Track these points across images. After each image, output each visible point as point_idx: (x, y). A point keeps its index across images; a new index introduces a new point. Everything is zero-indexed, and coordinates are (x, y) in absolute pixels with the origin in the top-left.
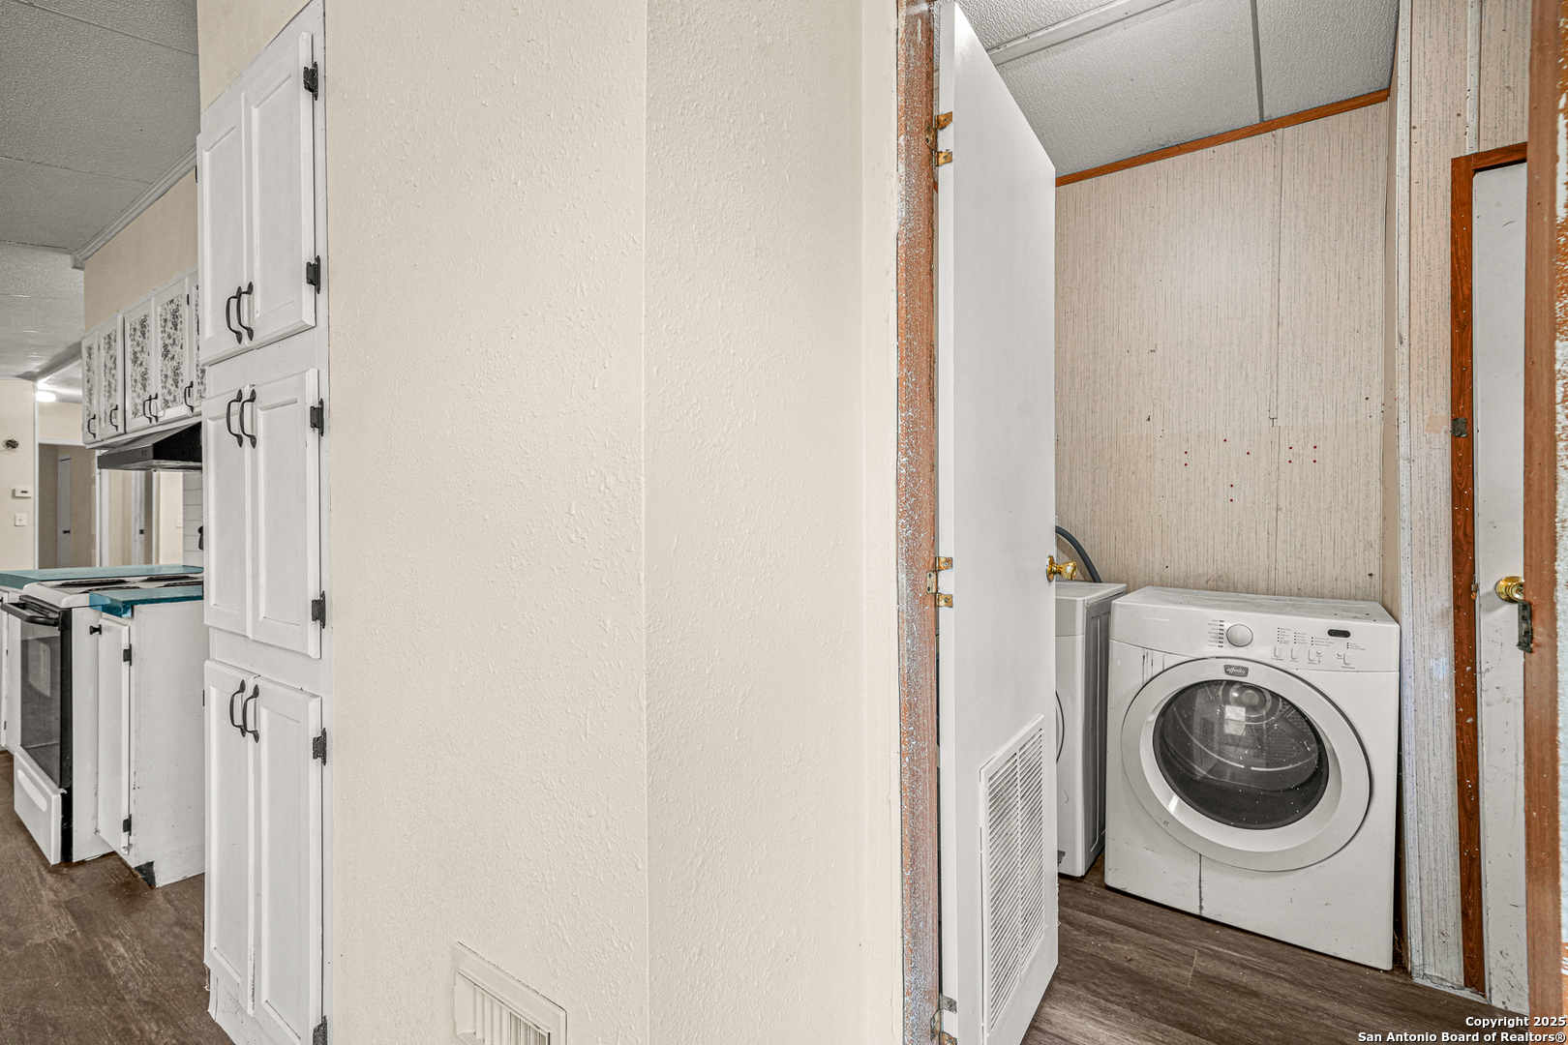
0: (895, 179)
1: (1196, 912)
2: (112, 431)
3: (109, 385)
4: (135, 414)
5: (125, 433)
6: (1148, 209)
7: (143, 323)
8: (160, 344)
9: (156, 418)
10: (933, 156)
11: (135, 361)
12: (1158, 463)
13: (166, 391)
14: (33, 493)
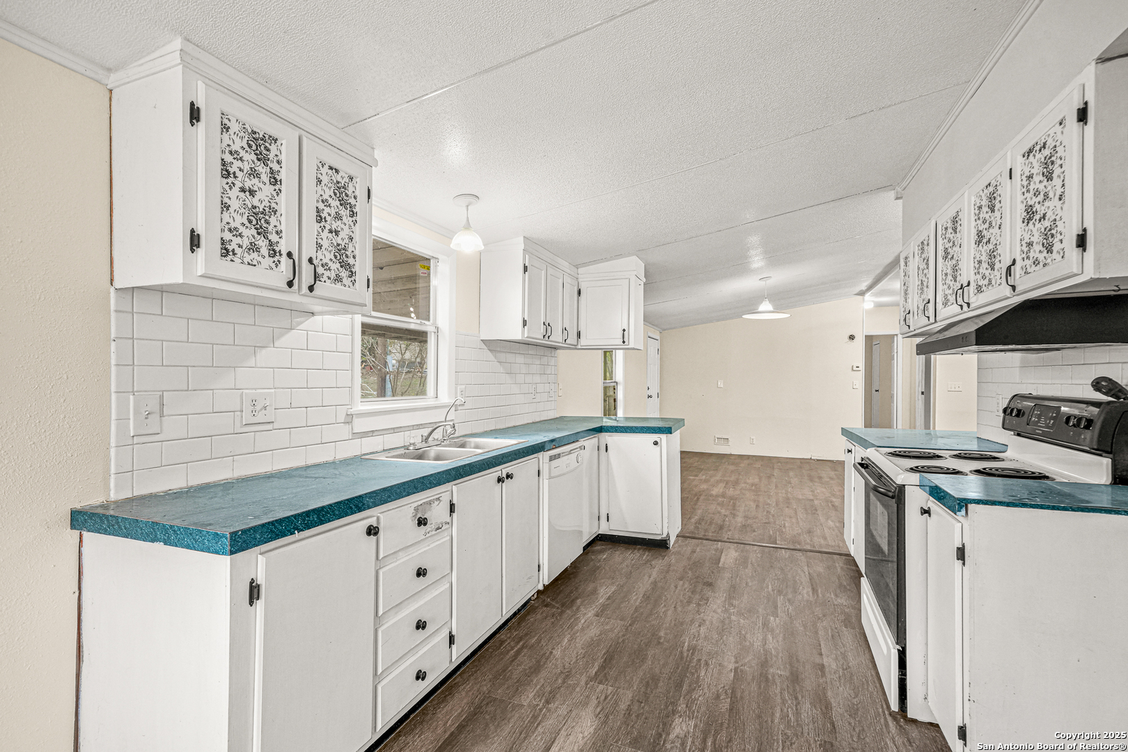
2: (925, 321)
3: (922, 283)
4: (945, 304)
5: (936, 321)
7: (955, 220)
8: (974, 232)
9: (968, 304)
11: (946, 255)
13: (979, 277)
14: (862, 367)
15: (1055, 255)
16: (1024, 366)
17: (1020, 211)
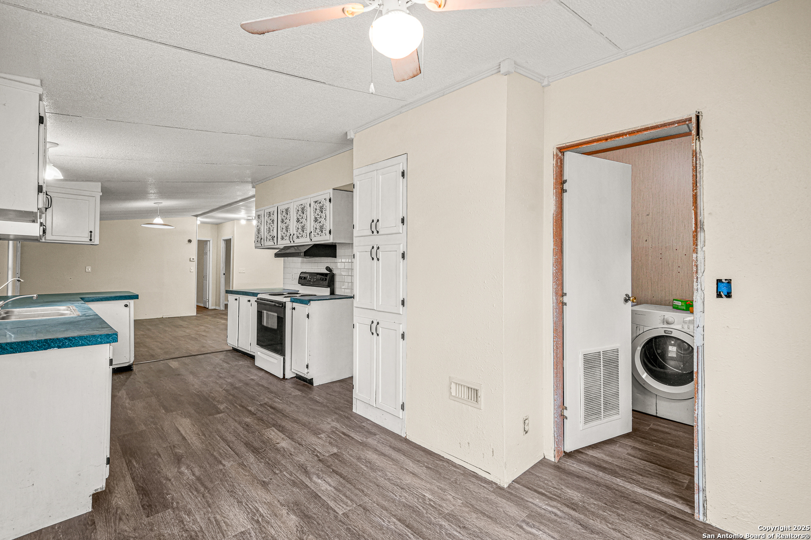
0: (552, 200)
1: (655, 415)
3: (269, 229)
4: (282, 238)
5: (277, 244)
6: (646, 161)
7: (287, 210)
8: (295, 218)
9: (294, 241)
10: (563, 191)
11: (282, 221)
12: (650, 258)
13: (298, 233)
14: (196, 260)
15: (323, 234)
16: (302, 263)
17: (313, 218)
